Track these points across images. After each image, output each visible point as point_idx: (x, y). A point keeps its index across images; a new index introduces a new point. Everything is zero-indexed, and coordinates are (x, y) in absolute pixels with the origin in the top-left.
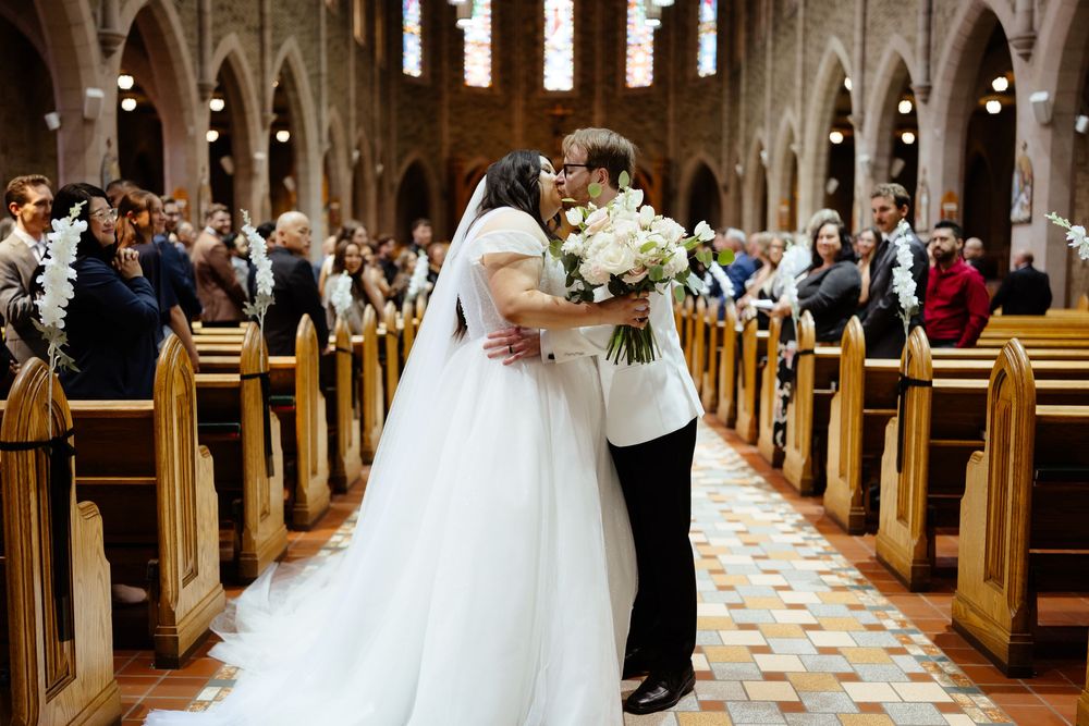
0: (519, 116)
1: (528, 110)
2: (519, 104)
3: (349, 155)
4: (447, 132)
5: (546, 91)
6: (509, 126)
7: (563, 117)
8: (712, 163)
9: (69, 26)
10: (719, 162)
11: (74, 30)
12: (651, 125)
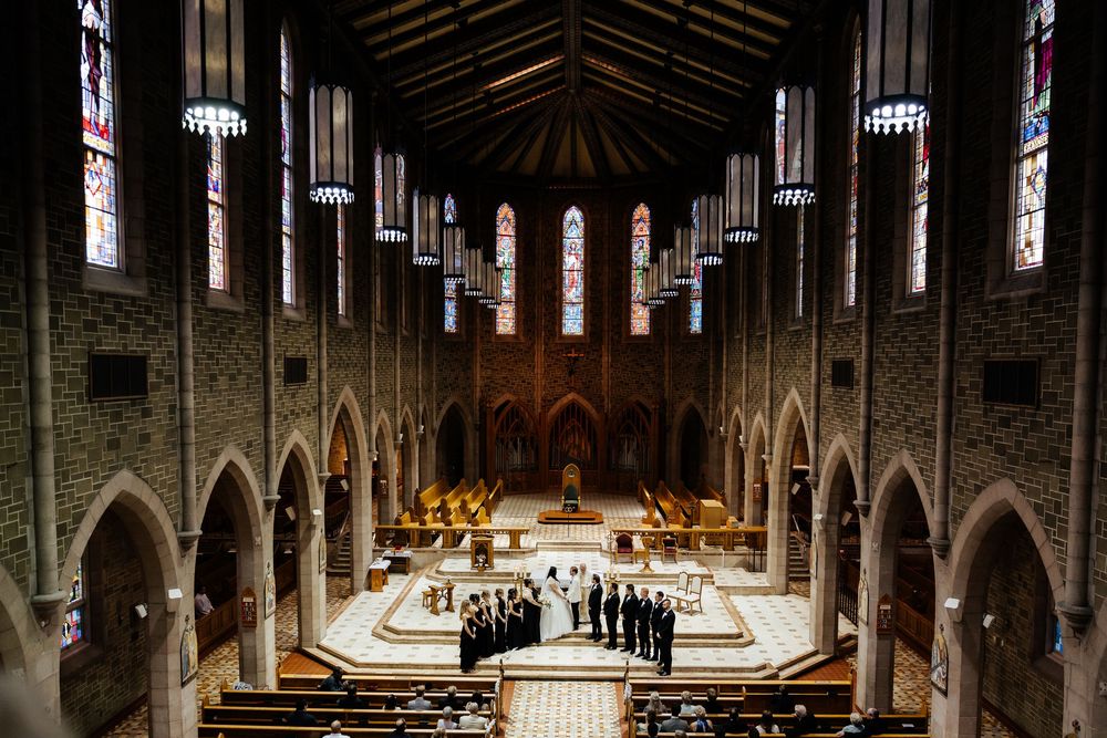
0: (539, 359)
1: (548, 353)
2: (540, 348)
3: (395, 439)
4: (479, 376)
5: (562, 337)
6: (532, 367)
7: (576, 359)
8: (700, 408)
9: (154, 546)
10: (707, 408)
11: (157, 547)
12: (649, 369)
